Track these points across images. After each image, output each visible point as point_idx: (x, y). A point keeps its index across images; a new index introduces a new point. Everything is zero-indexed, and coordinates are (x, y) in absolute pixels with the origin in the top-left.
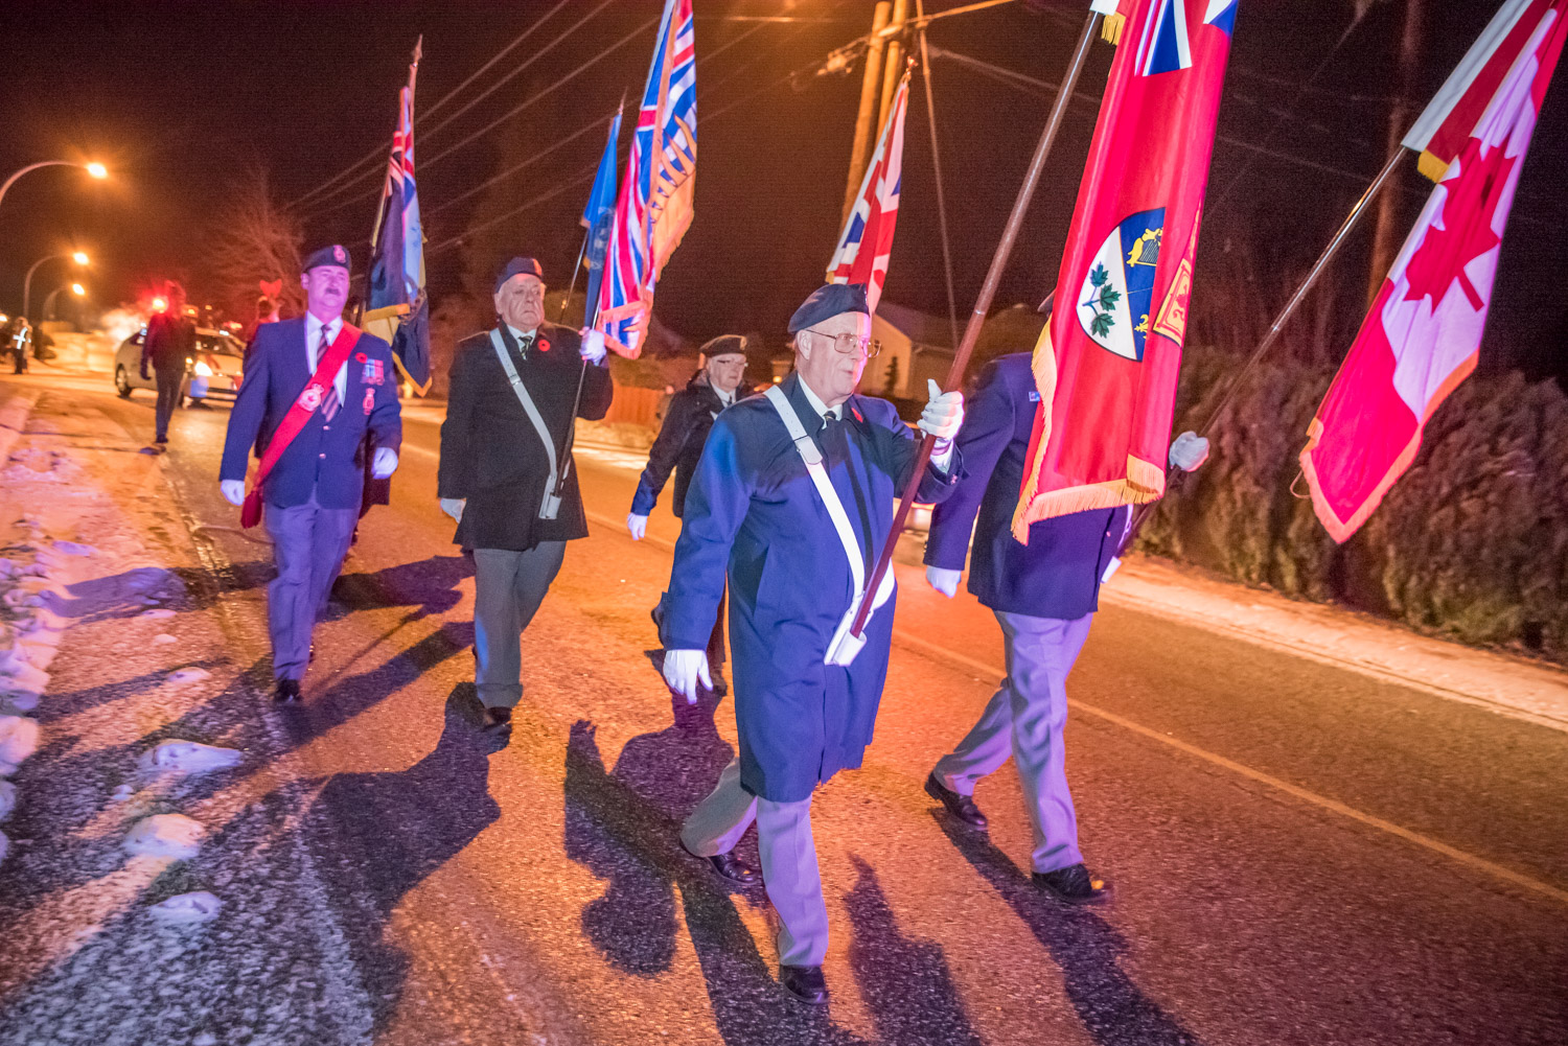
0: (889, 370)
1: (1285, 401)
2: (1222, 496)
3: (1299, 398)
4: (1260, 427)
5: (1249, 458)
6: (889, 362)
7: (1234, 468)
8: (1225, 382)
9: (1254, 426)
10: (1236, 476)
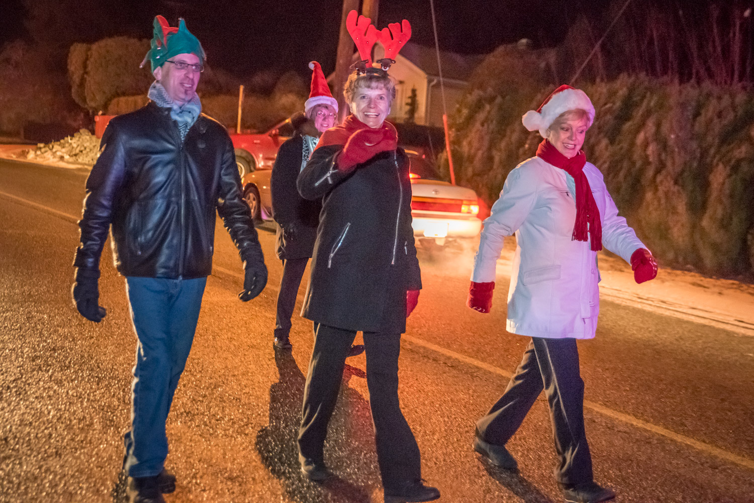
0: (409, 101)
1: (697, 114)
2: (649, 195)
3: (708, 111)
4: (678, 136)
5: (669, 164)
6: (409, 94)
7: (658, 172)
8: (650, 101)
9: (672, 136)
10: (659, 178)
